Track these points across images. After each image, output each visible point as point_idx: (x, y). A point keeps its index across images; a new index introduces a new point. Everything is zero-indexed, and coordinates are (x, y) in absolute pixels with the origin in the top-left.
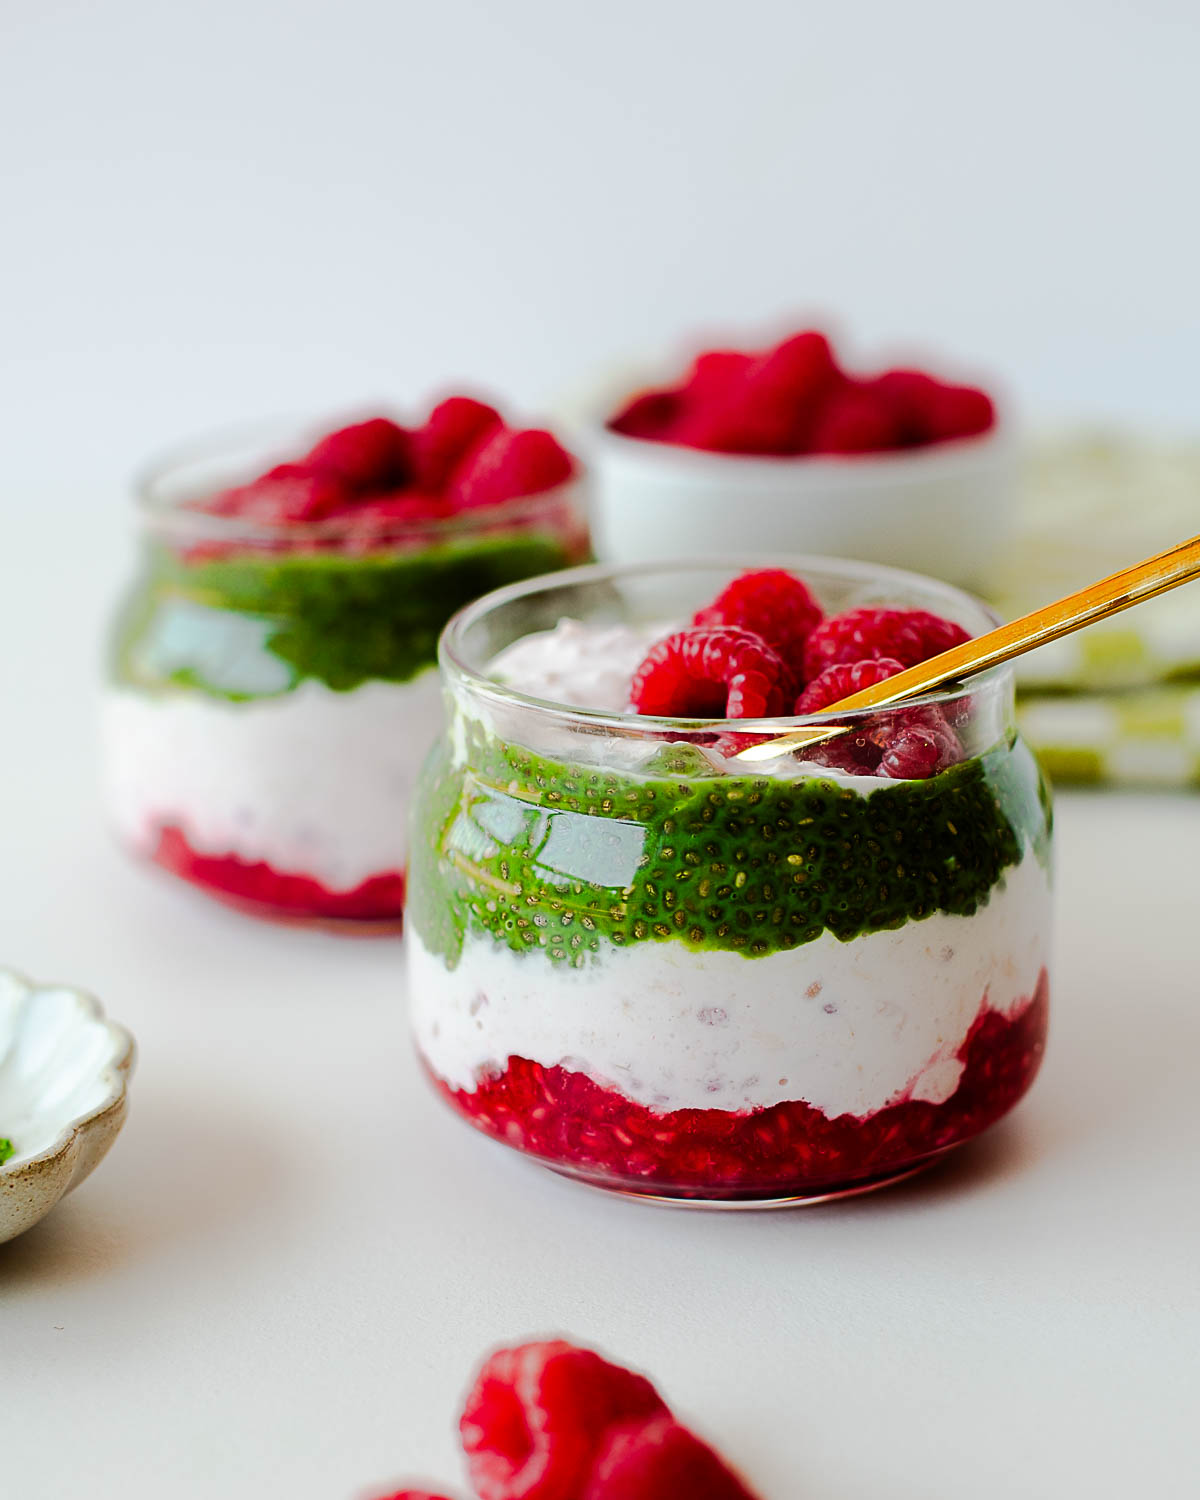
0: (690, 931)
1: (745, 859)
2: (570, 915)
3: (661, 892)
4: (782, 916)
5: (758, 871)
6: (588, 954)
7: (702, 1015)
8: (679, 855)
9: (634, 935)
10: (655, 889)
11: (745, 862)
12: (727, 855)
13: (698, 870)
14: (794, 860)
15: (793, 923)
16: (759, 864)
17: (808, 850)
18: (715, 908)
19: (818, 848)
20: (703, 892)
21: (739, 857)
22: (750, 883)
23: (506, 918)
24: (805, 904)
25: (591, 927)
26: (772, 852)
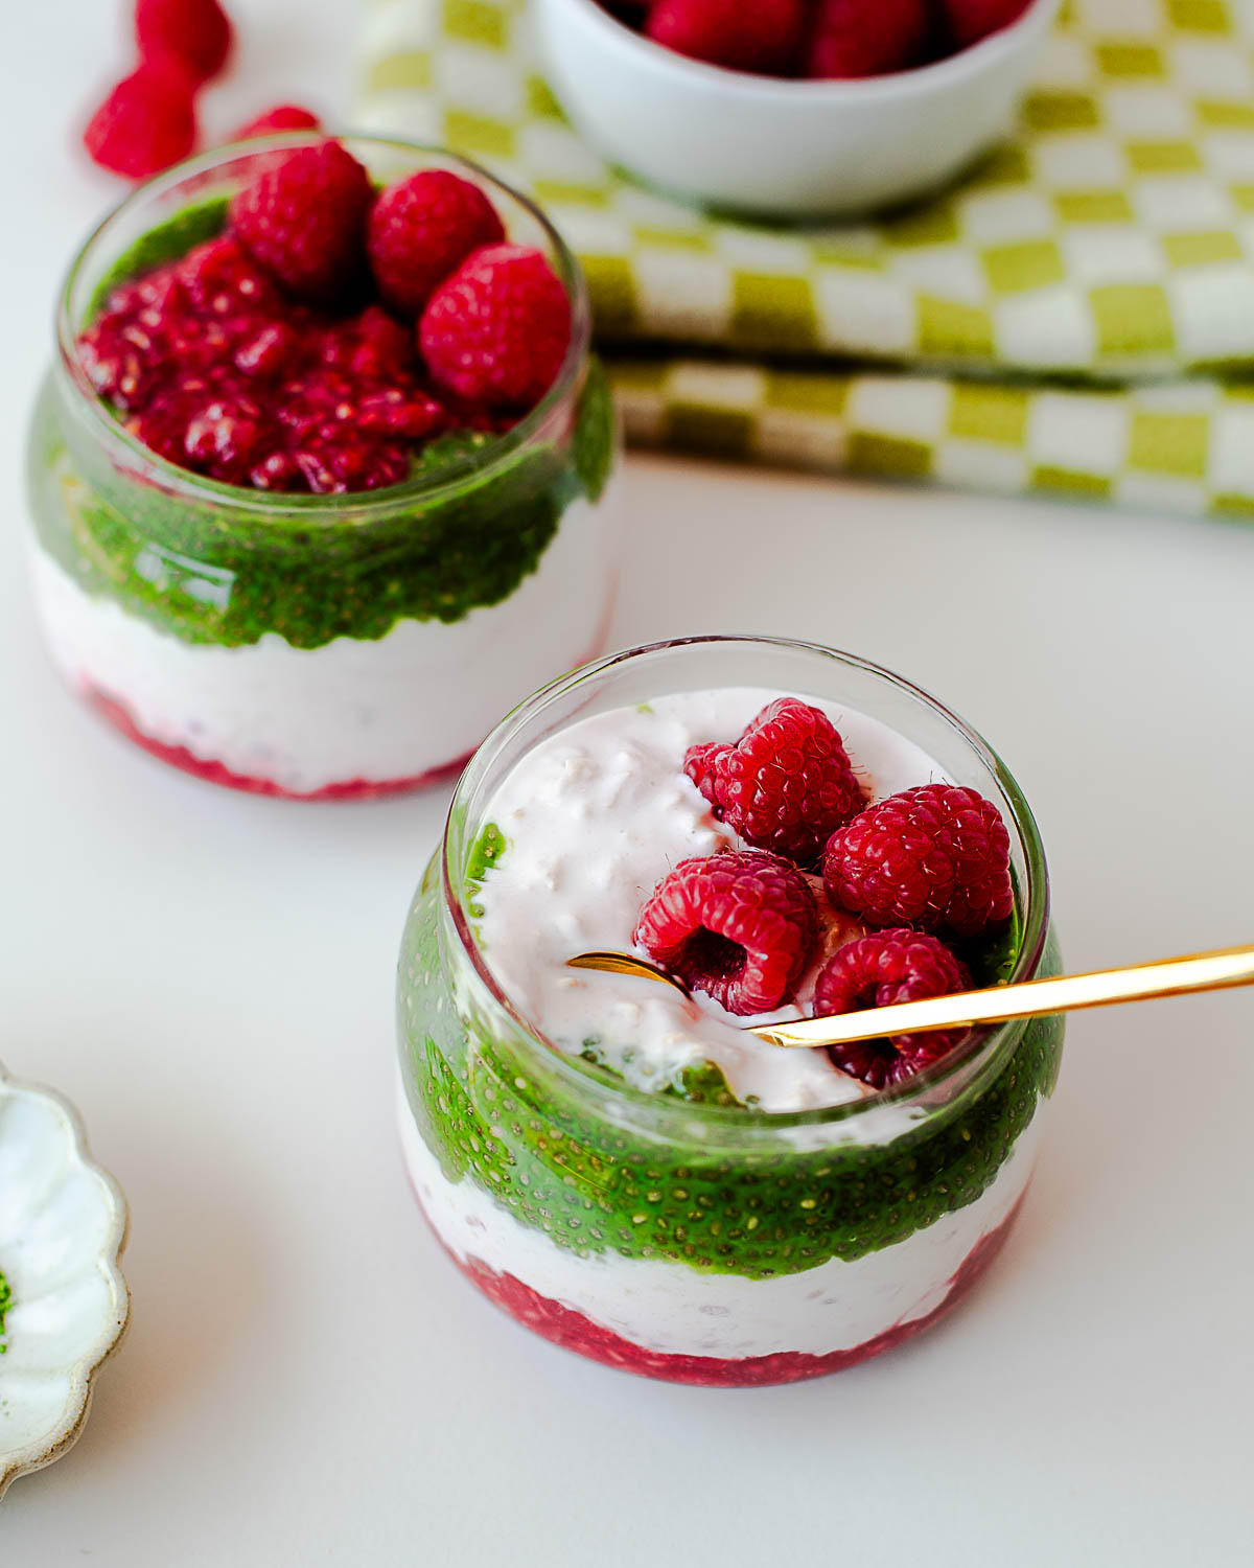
0: (699, 1260)
1: (760, 1204)
2: (578, 1222)
3: (672, 1227)
4: (793, 1251)
5: (771, 1218)
6: (593, 1254)
7: (703, 1309)
8: (692, 1197)
9: (641, 1253)
10: (667, 1223)
11: (760, 1207)
12: (739, 1204)
13: (711, 1215)
14: (807, 1204)
15: (802, 1256)
16: (772, 1211)
17: (822, 1195)
18: (726, 1246)
19: (831, 1192)
20: (715, 1232)
21: (753, 1203)
22: (762, 1228)
23: (510, 1193)
24: (815, 1242)
25: (599, 1236)
26: (787, 1199)
